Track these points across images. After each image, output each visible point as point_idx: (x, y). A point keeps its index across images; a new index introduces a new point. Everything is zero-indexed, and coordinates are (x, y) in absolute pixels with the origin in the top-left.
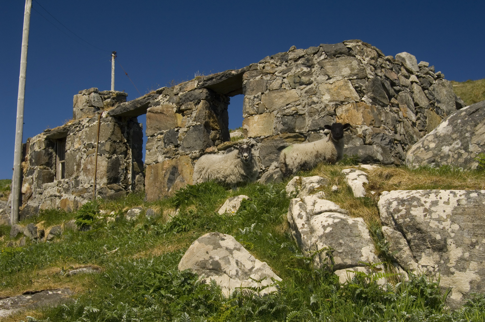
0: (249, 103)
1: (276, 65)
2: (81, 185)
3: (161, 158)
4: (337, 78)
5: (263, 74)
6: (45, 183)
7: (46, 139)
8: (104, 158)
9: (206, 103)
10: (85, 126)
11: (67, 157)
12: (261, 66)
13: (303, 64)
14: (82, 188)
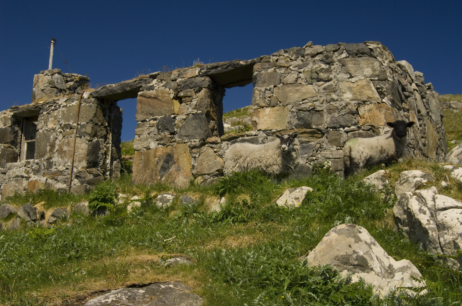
0: (260, 95)
1: (291, 59)
2: (54, 167)
3: (153, 145)
4: (359, 77)
5: (276, 67)
6: (9, 162)
7: (13, 116)
8: (84, 140)
9: (208, 92)
10: (62, 106)
11: (38, 136)
12: (274, 59)
13: (321, 61)
14: (55, 170)
